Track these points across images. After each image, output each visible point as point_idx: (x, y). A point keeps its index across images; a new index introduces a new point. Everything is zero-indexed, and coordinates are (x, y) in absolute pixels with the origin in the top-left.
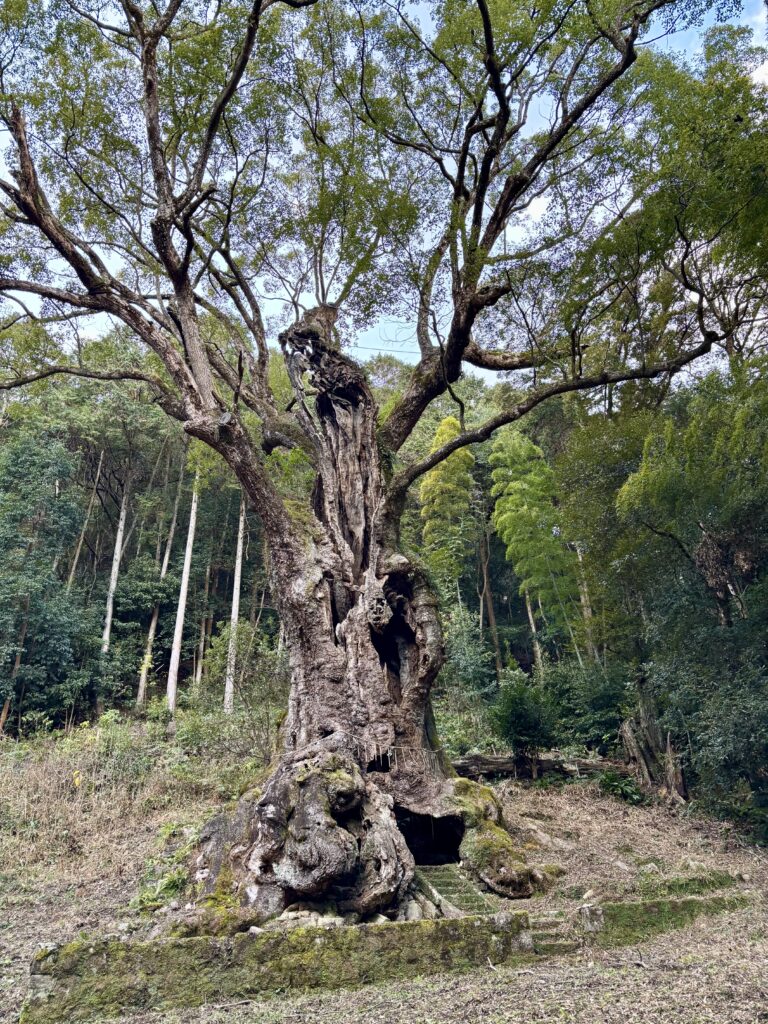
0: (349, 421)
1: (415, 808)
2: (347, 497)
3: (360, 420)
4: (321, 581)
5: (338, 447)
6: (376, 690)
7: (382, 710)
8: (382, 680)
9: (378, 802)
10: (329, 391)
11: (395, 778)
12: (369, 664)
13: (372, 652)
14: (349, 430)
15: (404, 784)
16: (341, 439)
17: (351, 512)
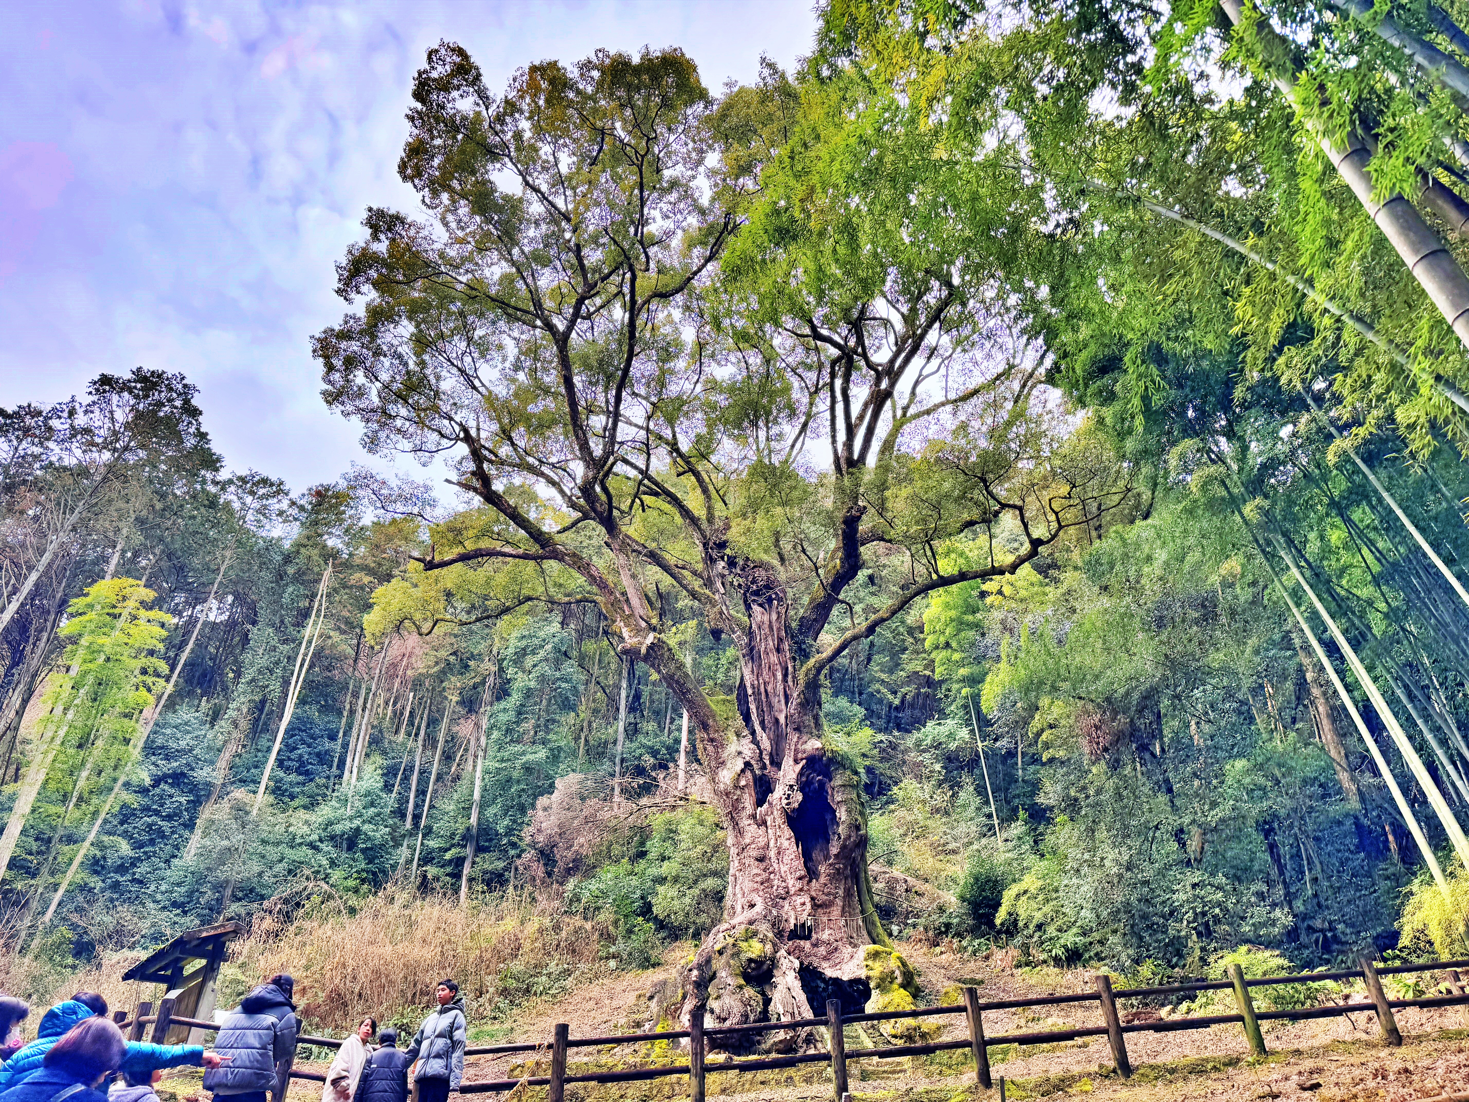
1: (828, 972)
2: (770, 686)
4: (742, 771)
6: (793, 867)
7: (800, 884)
8: (797, 857)
9: (785, 966)
10: (747, 591)
11: (815, 946)
13: (789, 833)
14: (766, 626)
15: (822, 950)
16: (762, 632)
17: (774, 700)
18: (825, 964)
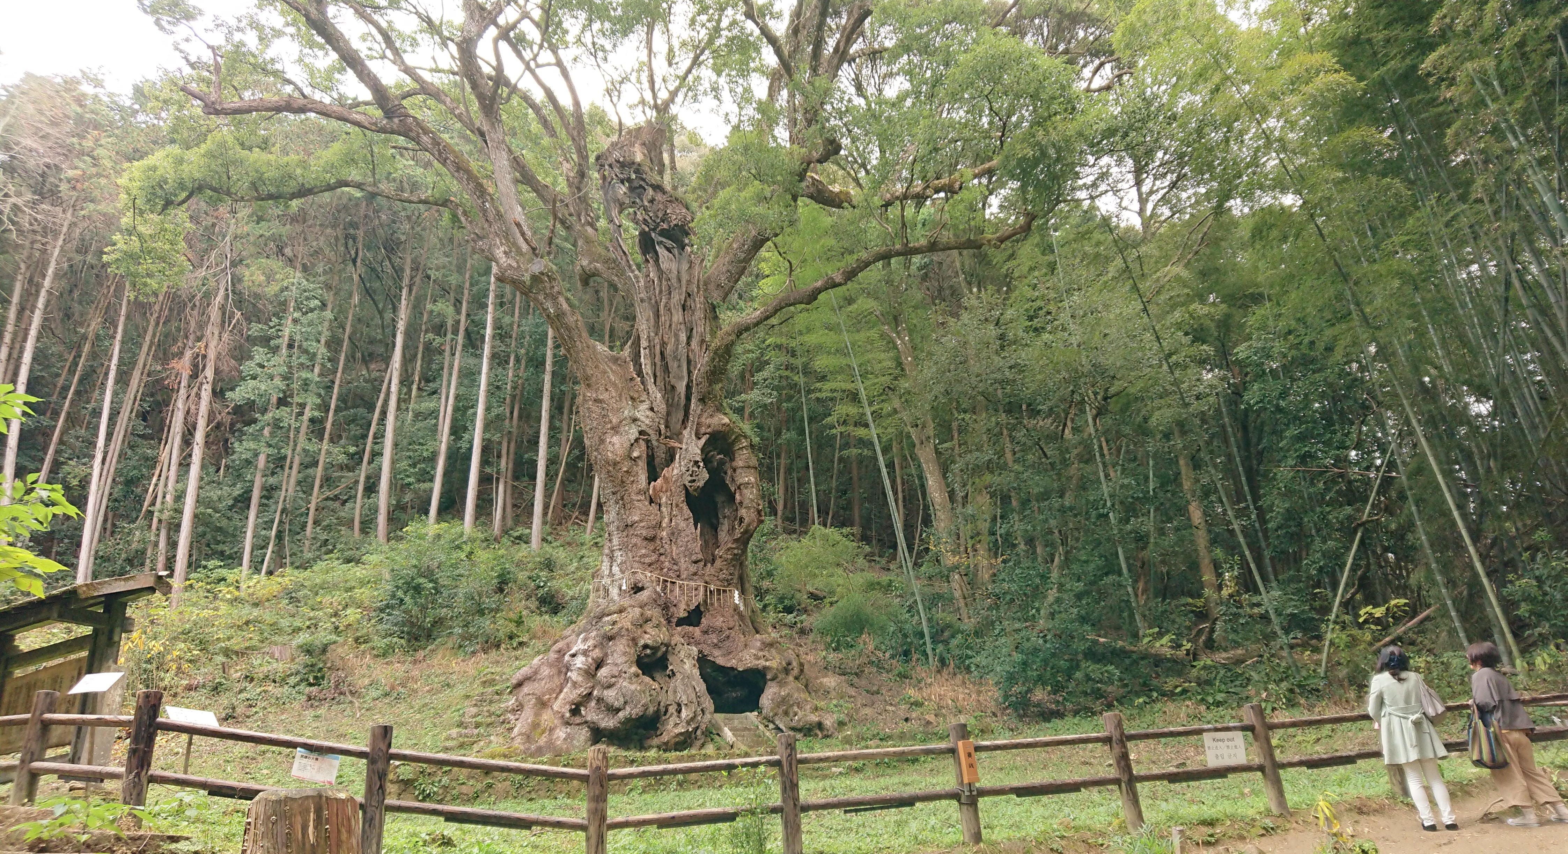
0: (674, 266)
1: (721, 661)
2: (669, 348)
3: (685, 266)
4: (636, 440)
5: (661, 292)
6: (687, 549)
7: (693, 568)
8: (694, 540)
9: (682, 654)
10: (654, 230)
11: (706, 632)
12: (683, 525)
13: (687, 512)
14: (673, 276)
15: (713, 638)
16: (664, 283)
17: (673, 365)
18: (716, 652)
